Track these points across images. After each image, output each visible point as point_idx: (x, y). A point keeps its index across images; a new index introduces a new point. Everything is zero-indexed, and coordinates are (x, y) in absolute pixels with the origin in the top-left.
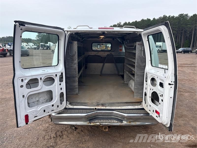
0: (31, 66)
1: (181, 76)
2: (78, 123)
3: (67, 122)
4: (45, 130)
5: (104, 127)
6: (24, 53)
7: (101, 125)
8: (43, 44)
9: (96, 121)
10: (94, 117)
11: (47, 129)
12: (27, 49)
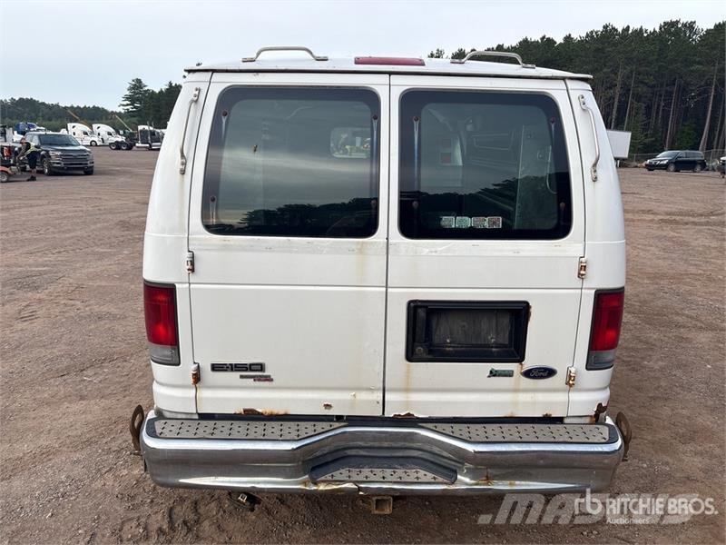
0: (98, 212)
1: (673, 260)
2: (258, 483)
3: (212, 478)
4: (128, 497)
5: (375, 499)
6: (72, 164)
7: (361, 493)
8: (146, 127)
9: (342, 471)
10: (330, 453)
11: (136, 491)
12: (84, 148)
